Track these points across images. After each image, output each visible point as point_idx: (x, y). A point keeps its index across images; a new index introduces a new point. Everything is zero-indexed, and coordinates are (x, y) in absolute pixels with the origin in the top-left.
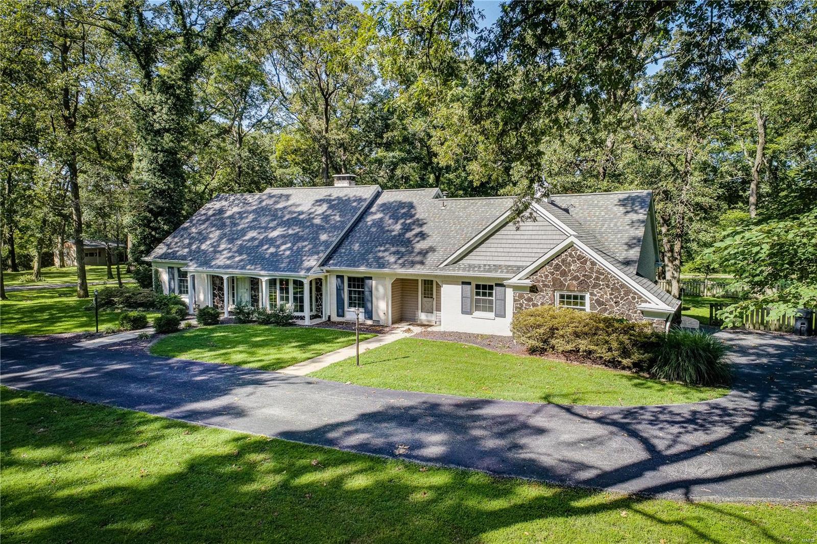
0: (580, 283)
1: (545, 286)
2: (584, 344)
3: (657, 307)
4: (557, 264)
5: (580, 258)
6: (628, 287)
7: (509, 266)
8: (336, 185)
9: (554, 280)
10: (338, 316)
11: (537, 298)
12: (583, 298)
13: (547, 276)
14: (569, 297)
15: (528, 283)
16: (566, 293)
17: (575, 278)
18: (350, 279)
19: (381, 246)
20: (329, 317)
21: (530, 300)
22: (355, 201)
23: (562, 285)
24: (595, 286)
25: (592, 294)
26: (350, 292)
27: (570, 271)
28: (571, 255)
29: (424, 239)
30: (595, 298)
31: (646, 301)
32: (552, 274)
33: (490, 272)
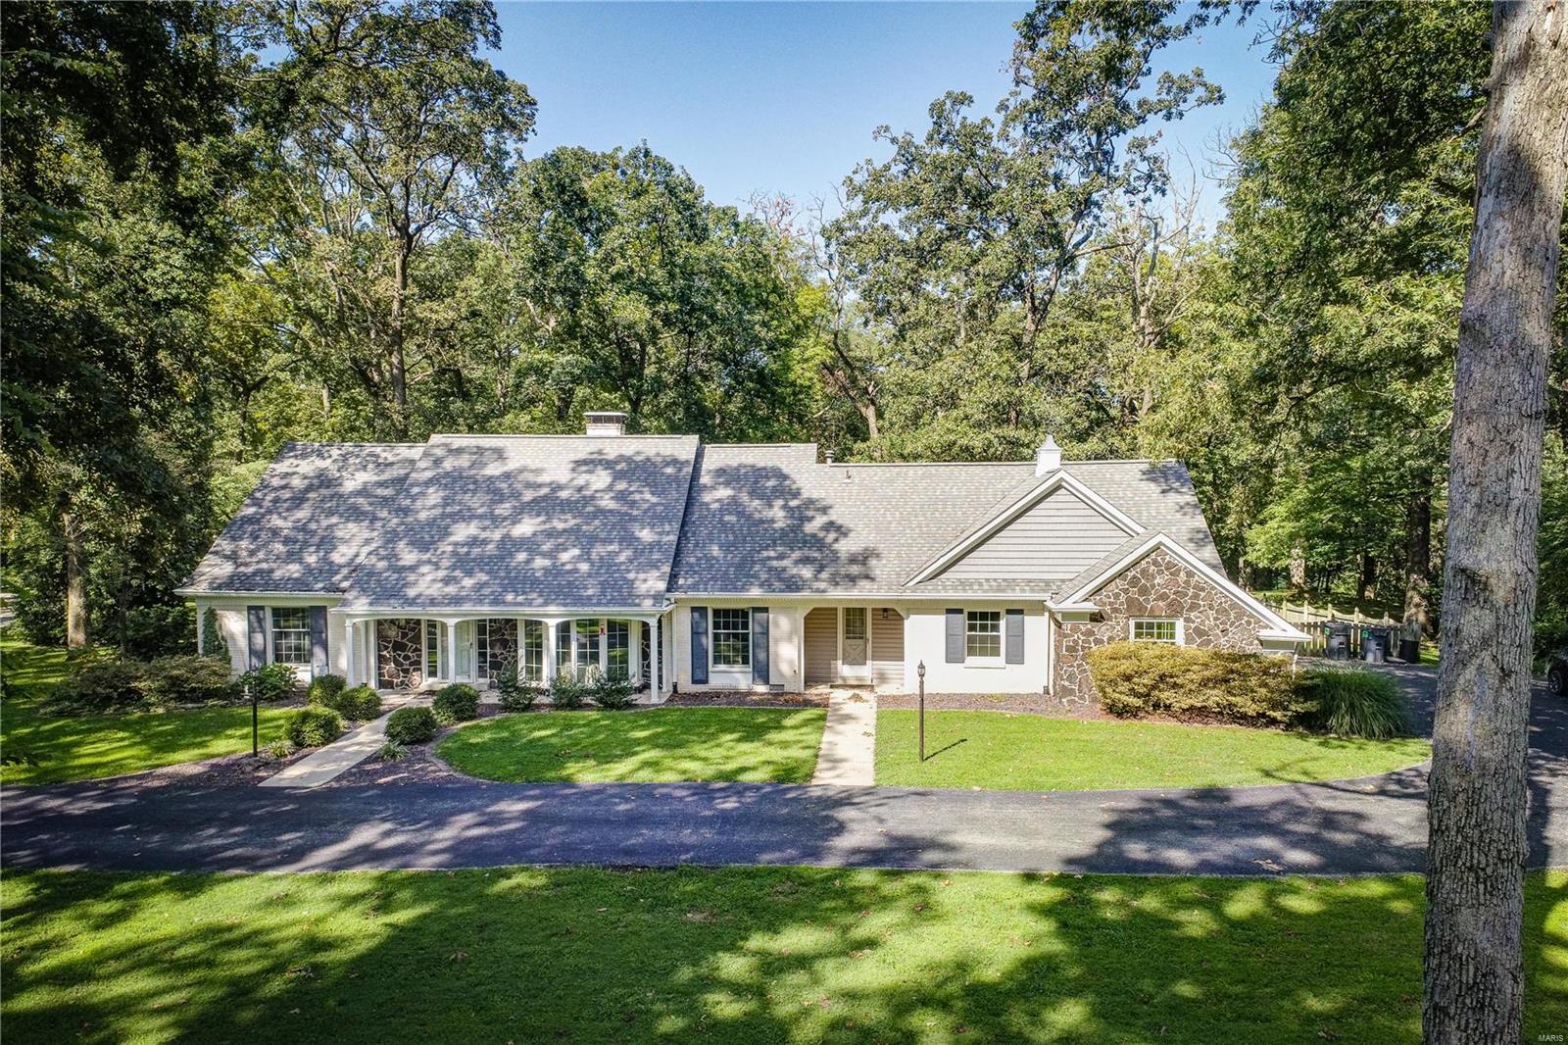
0: (1170, 605)
1: (1115, 610)
2: (1215, 697)
3: (1284, 634)
4: (1134, 577)
5: (1169, 566)
6: (1241, 608)
7: (1030, 581)
8: (590, 432)
9: (1130, 602)
10: (694, 682)
11: (1102, 630)
12: (1172, 625)
13: (1117, 596)
14: (1150, 626)
15: (1090, 607)
16: (1145, 620)
17: (1163, 597)
18: (716, 612)
19: (767, 548)
20: (675, 687)
21: (1090, 633)
22: (668, 464)
23: (1141, 609)
24: (1193, 607)
25: (1187, 620)
26: (716, 637)
27: (1153, 586)
28: (1155, 562)
29: (845, 535)
30: (1193, 626)
31: (1266, 627)
32: (1126, 591)
33: (1003, 591)
